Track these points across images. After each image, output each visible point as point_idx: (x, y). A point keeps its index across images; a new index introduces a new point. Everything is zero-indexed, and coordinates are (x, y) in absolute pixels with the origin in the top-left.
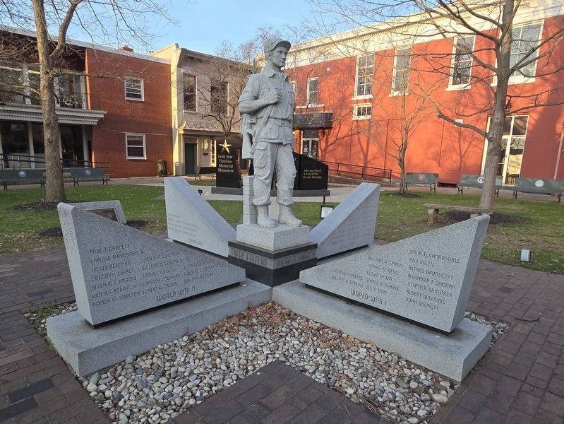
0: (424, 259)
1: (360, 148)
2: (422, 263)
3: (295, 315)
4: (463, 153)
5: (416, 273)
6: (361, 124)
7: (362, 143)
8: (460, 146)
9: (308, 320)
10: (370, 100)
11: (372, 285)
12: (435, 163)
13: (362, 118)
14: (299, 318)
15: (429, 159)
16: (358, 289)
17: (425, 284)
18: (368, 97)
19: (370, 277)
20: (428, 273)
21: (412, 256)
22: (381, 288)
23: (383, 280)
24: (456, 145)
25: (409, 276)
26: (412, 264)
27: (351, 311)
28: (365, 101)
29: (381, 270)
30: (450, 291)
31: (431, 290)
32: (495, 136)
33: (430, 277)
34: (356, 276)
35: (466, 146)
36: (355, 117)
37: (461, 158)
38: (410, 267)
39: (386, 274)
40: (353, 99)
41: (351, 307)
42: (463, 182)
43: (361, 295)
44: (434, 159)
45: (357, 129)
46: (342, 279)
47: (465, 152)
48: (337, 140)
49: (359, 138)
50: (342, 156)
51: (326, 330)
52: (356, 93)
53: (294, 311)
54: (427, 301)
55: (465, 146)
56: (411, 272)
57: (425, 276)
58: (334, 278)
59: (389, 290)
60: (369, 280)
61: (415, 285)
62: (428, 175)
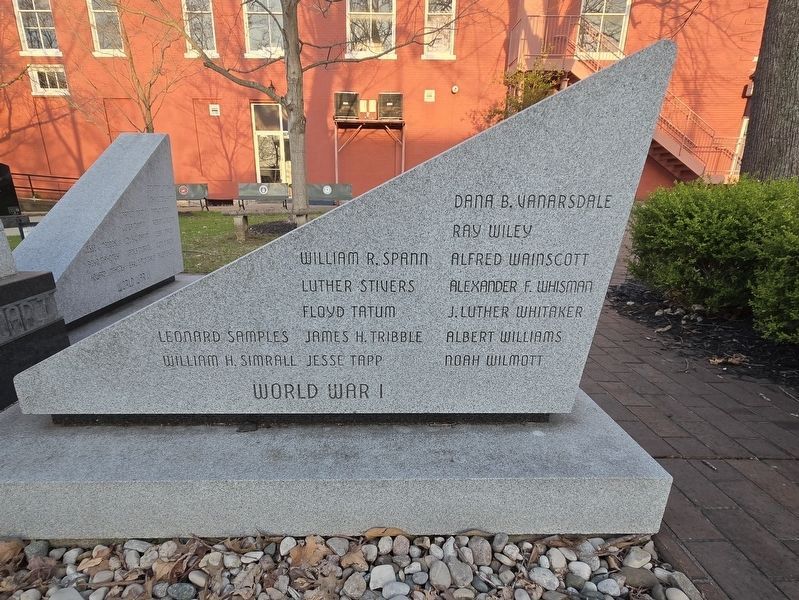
0: (500, 217)
1: (64, 149)
2: (495, 232)
3: (50, 546)
4: (230, 156)
5: (477, 272)
6: (54, 104)
7: (66, 139)
8: (223, 145)
9: (114, 548)
10: (58, 60)
11: (326, 348)
12: (195, 170)
13: (50, 92)
14: (72, 555)
15: (185, 164)
16: (279, 375)
17: (506, 299)
18: (53, 53)
19: (317, 325)
20: (515, 260)
21: (463, 216)
22: (359, 348)
23: (365, 323)
24: (219, 143)
25: (455, 286)
26: (461, 245)
27: (277, 455)
28: (49, 60)
29: (356, 291)
30: (574, 299)
31: (522, 313)
32: (295, 103)
33: (520, 274)
34: (260, 335)
35: (232, 145)
36: (37, 90)
37: (230, 163)
38: (455, 257)
39: (375, 299)
40: (22, 54)
41: (264, 439)
42: (241, 194)
43: (290, 389)
44: (194, 165)
45: (47, 112)
46: (211, 360)
47: (233, 154)
48: (11, 132)
49: (57, 131)
50: (31, 164)
51: (212, 558)
52: (25, 44)
53: (39, 532)
54: (511, 348)
55: (230, 146)
56: (459, 273)
57: (504, 273)
58: (171, 362)
59: (389, 350)
60: (313, 336)
61: (473, 311)
62: (193, 187)
